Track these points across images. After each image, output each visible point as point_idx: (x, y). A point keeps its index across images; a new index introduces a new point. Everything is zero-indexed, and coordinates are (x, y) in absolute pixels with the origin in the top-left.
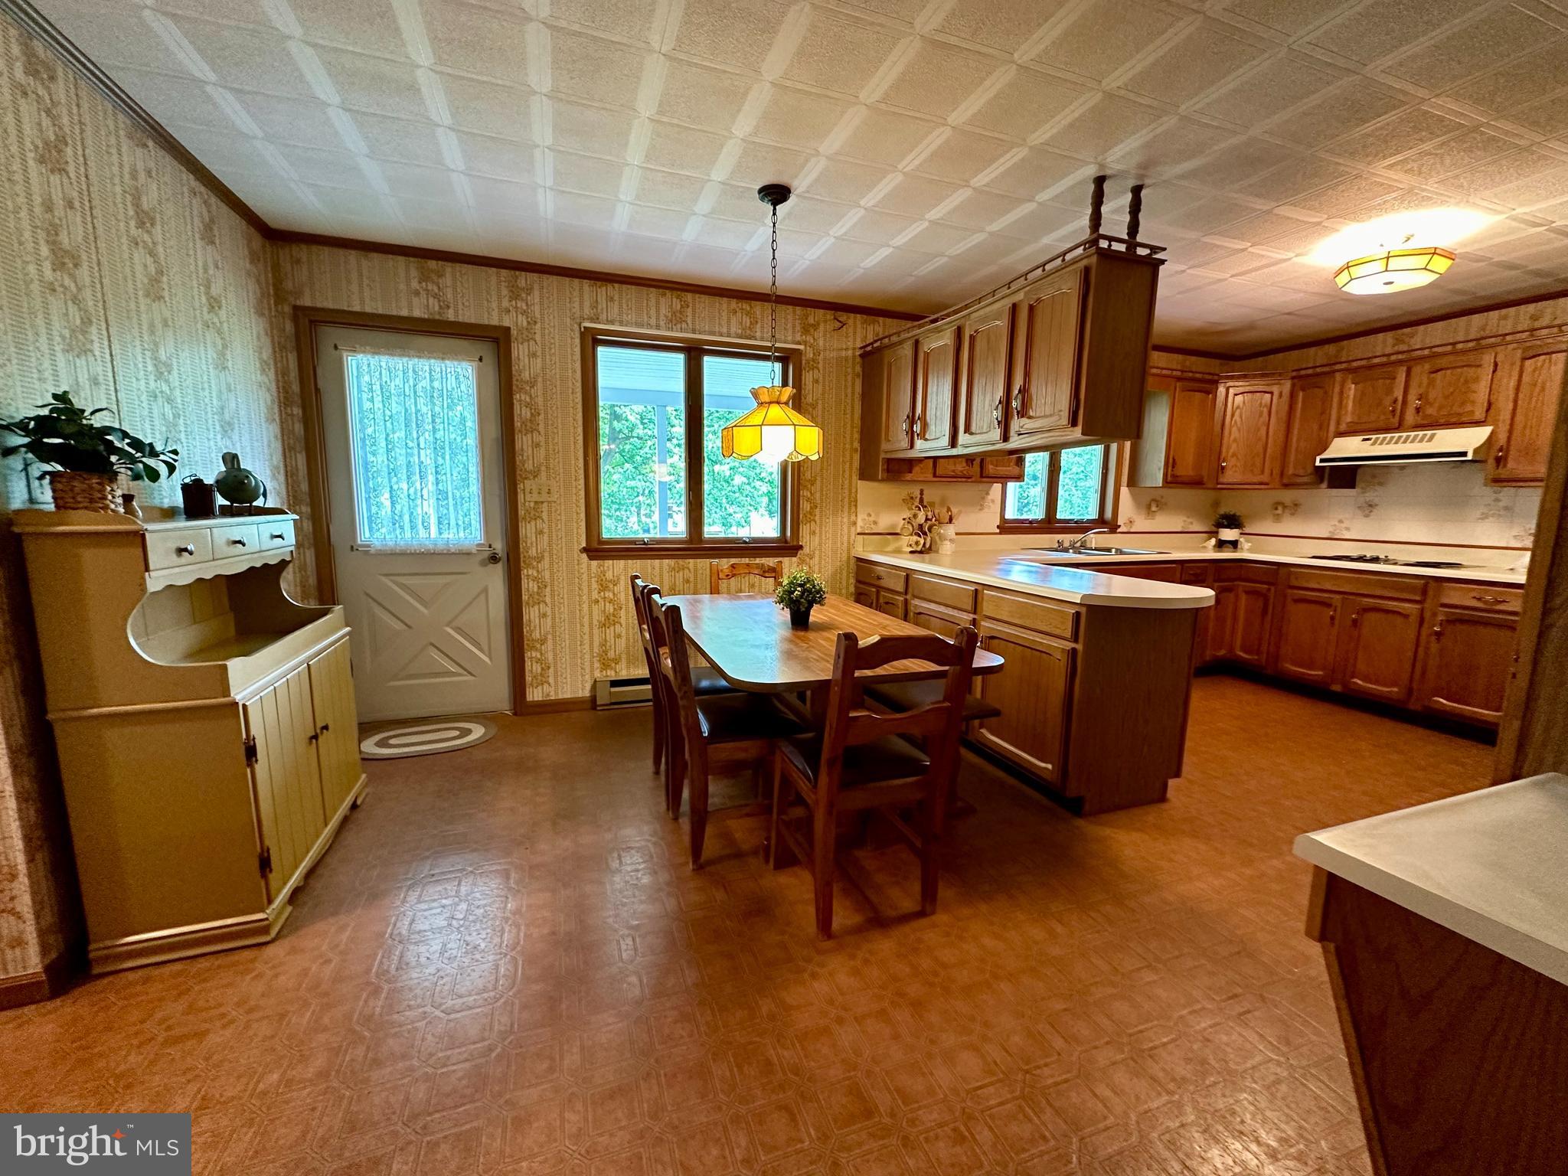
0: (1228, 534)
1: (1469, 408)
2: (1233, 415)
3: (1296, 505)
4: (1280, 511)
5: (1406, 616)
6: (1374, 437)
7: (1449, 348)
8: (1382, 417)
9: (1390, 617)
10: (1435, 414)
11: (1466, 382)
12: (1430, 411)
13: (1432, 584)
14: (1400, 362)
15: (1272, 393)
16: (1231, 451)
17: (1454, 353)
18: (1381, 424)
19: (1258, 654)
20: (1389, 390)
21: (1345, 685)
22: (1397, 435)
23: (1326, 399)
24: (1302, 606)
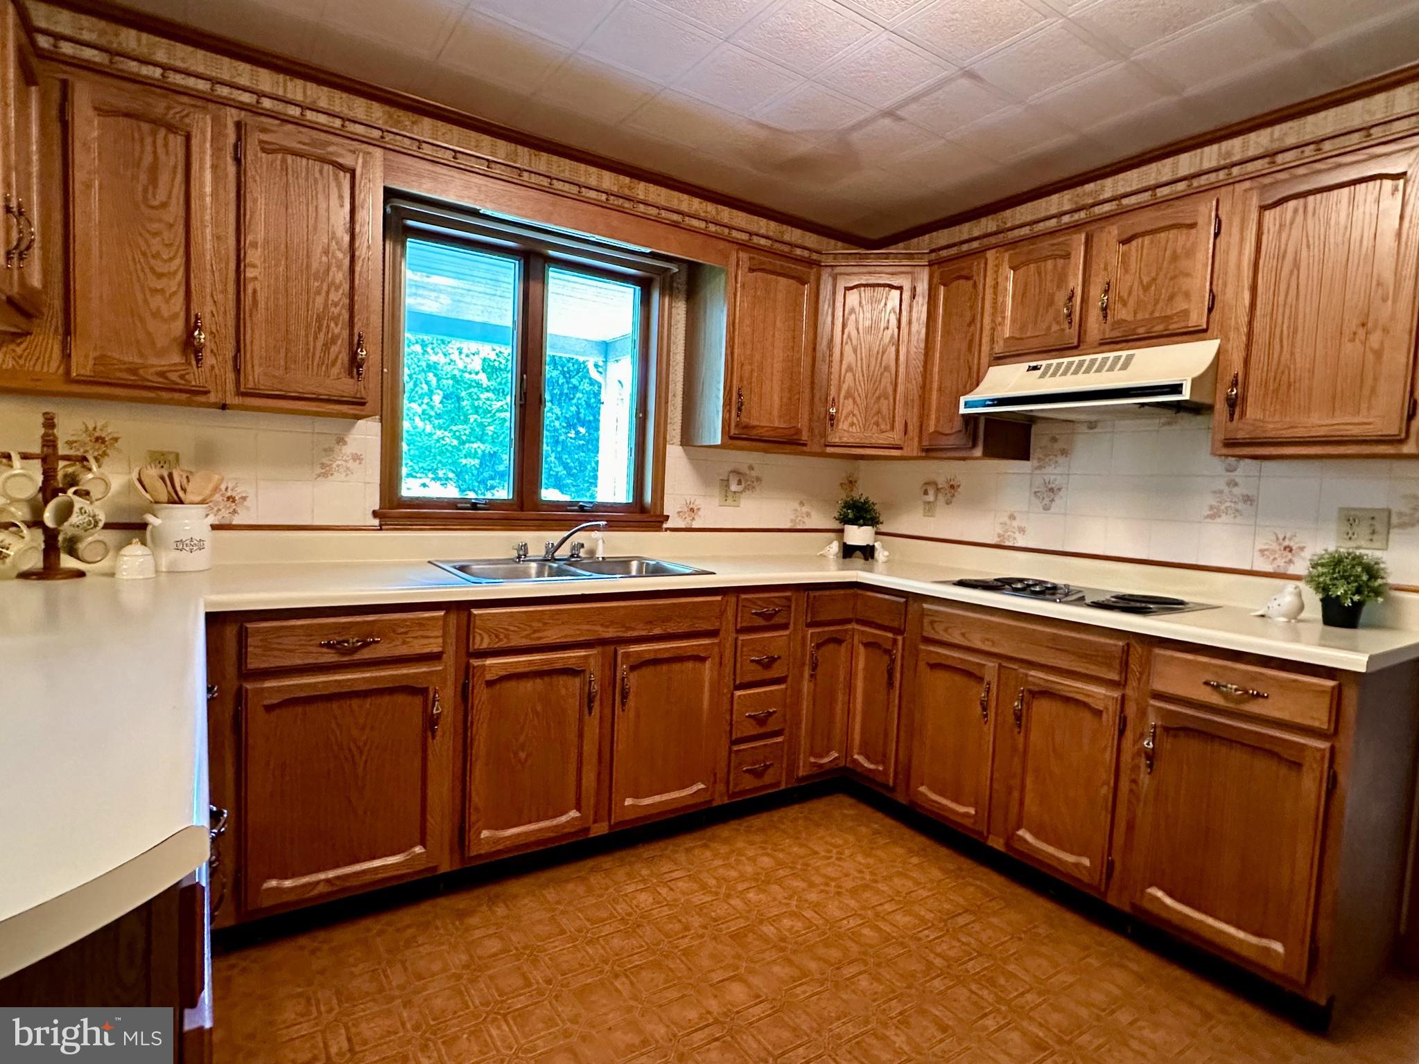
0: (858, 535)
1: (1181, 305)
2: (844, 326)
3: (952, 487)
4: (931, 498)
5: (1098, 713)
6: (1044, 363)
7: (1146, 196)
8: (1055, 328)
9: (1071, 710)
10: (1130, 318)
11: (1175, 258)
12: (1123, 313)
13: (1138, 650)
14: (1076, 227)
15: (900, 288)
16: (845, 387)
17: (1156, 204)
18: (1051, 341)
19: (883, 763)
20: (1062, 279)
21: (1010, 838)
22: (1077, 359)
23: (975, 297)
24: (942, 678)
